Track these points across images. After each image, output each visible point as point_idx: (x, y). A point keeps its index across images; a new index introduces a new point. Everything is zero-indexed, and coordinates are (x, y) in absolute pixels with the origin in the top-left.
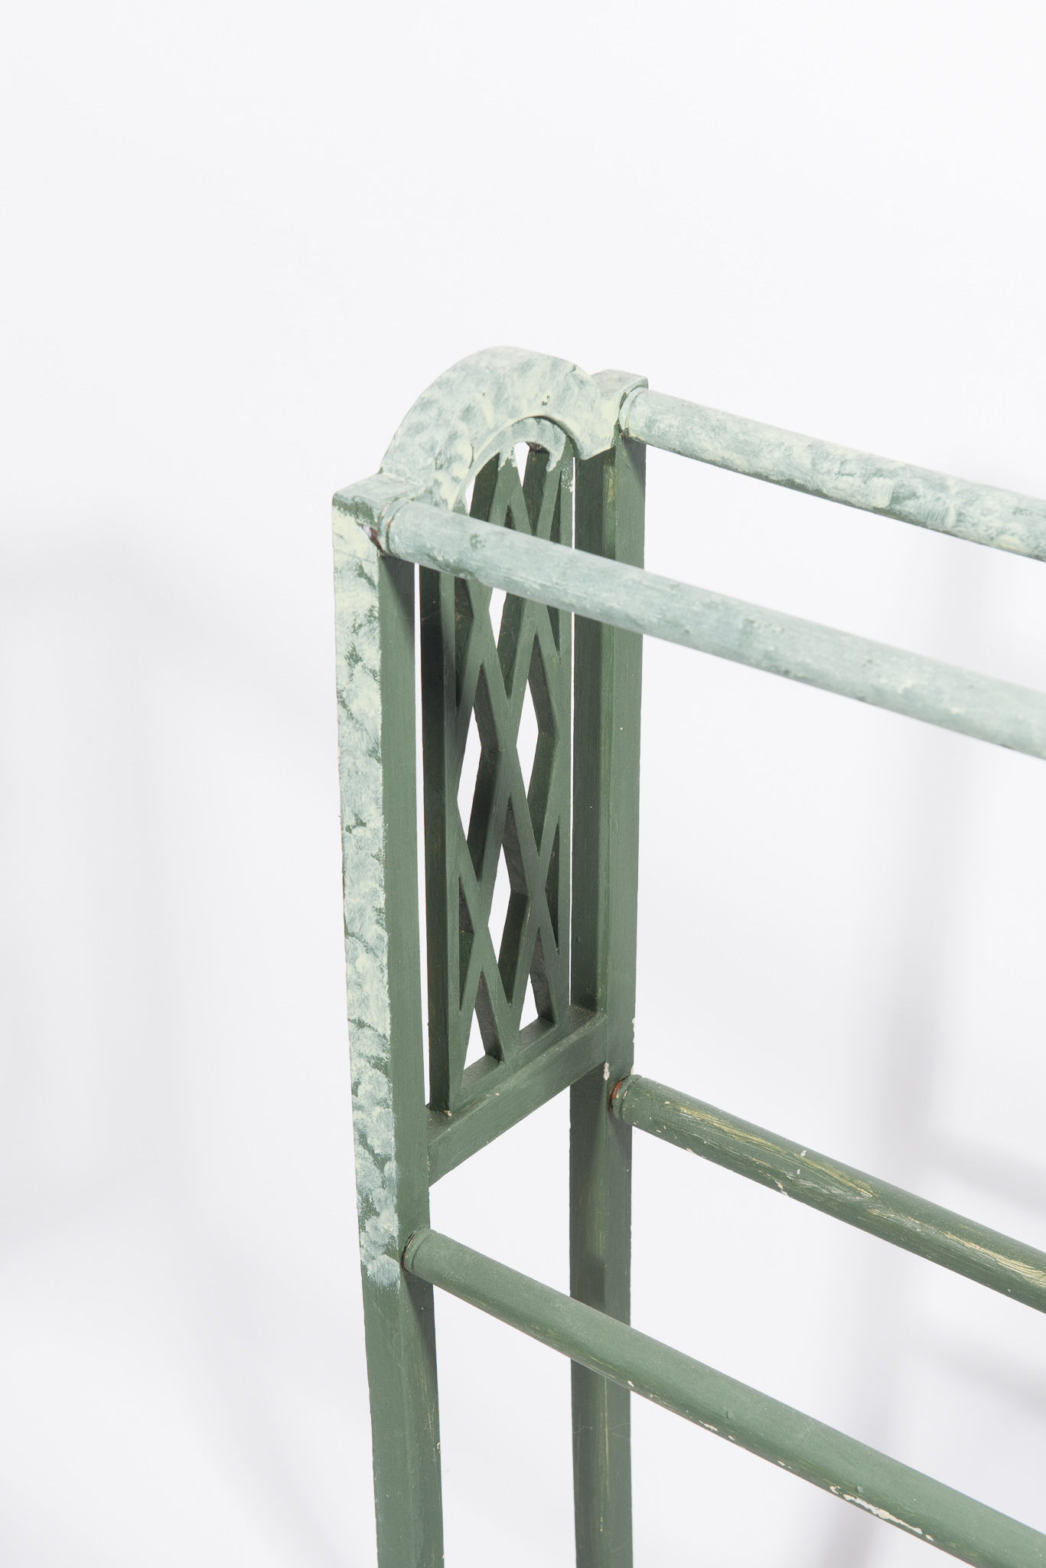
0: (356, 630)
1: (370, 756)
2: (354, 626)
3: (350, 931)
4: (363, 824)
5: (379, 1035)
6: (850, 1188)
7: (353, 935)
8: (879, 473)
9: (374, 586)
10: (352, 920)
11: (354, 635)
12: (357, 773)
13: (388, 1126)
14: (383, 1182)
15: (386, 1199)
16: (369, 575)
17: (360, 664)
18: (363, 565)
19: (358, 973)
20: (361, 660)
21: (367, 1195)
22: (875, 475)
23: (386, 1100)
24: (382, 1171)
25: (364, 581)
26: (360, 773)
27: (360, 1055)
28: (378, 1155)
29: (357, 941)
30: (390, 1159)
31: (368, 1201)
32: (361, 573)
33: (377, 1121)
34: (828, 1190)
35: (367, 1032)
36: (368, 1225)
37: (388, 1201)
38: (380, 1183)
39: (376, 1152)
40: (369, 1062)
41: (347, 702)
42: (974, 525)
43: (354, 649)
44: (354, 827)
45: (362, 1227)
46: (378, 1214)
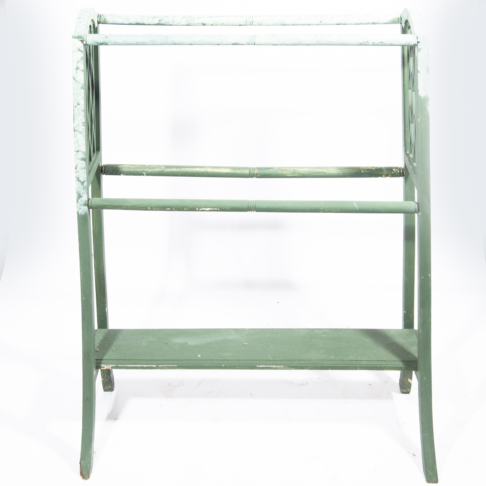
0: (78, 63)
1: (81, 88)
2: (77, 62)
3: (75, 130)
4: (79, 104)
5: (83, 152)
6: (159, 168)
7: (76, 131)
8: (155, 17)
9: (83, 52)
10: (76, 127)
11: (78, 64)
12: (78, 93)
13: (85, 173)
14: (83, 188)
15: (84, 192)
16: (81, 50)
17: (79, 69)
18: (80, 49)
19: (78, 139)
20: (79, 68)
21: (79, 193)
22: (154, 18)
23: (84, 167)
24: (83, 185)
25: (80, 52)
26: (79, 93)
27: (78, 159)
28: (82, 182)
29: (77, 132)
30: (85, 181)
31: (79, 194)
32: (79, 50)
33: (82, 173)
34: (155, 170)
35: (80, 152)
36: (79, 201)
37: (85, 192)
38: (83, 189)
39: (82, 181)
40: (80, 160)
41: (75, 79)
42: (176, 22)
43: (77, 67)
44: (77, 106)
45: (78, 202)
46: (82, 197)
